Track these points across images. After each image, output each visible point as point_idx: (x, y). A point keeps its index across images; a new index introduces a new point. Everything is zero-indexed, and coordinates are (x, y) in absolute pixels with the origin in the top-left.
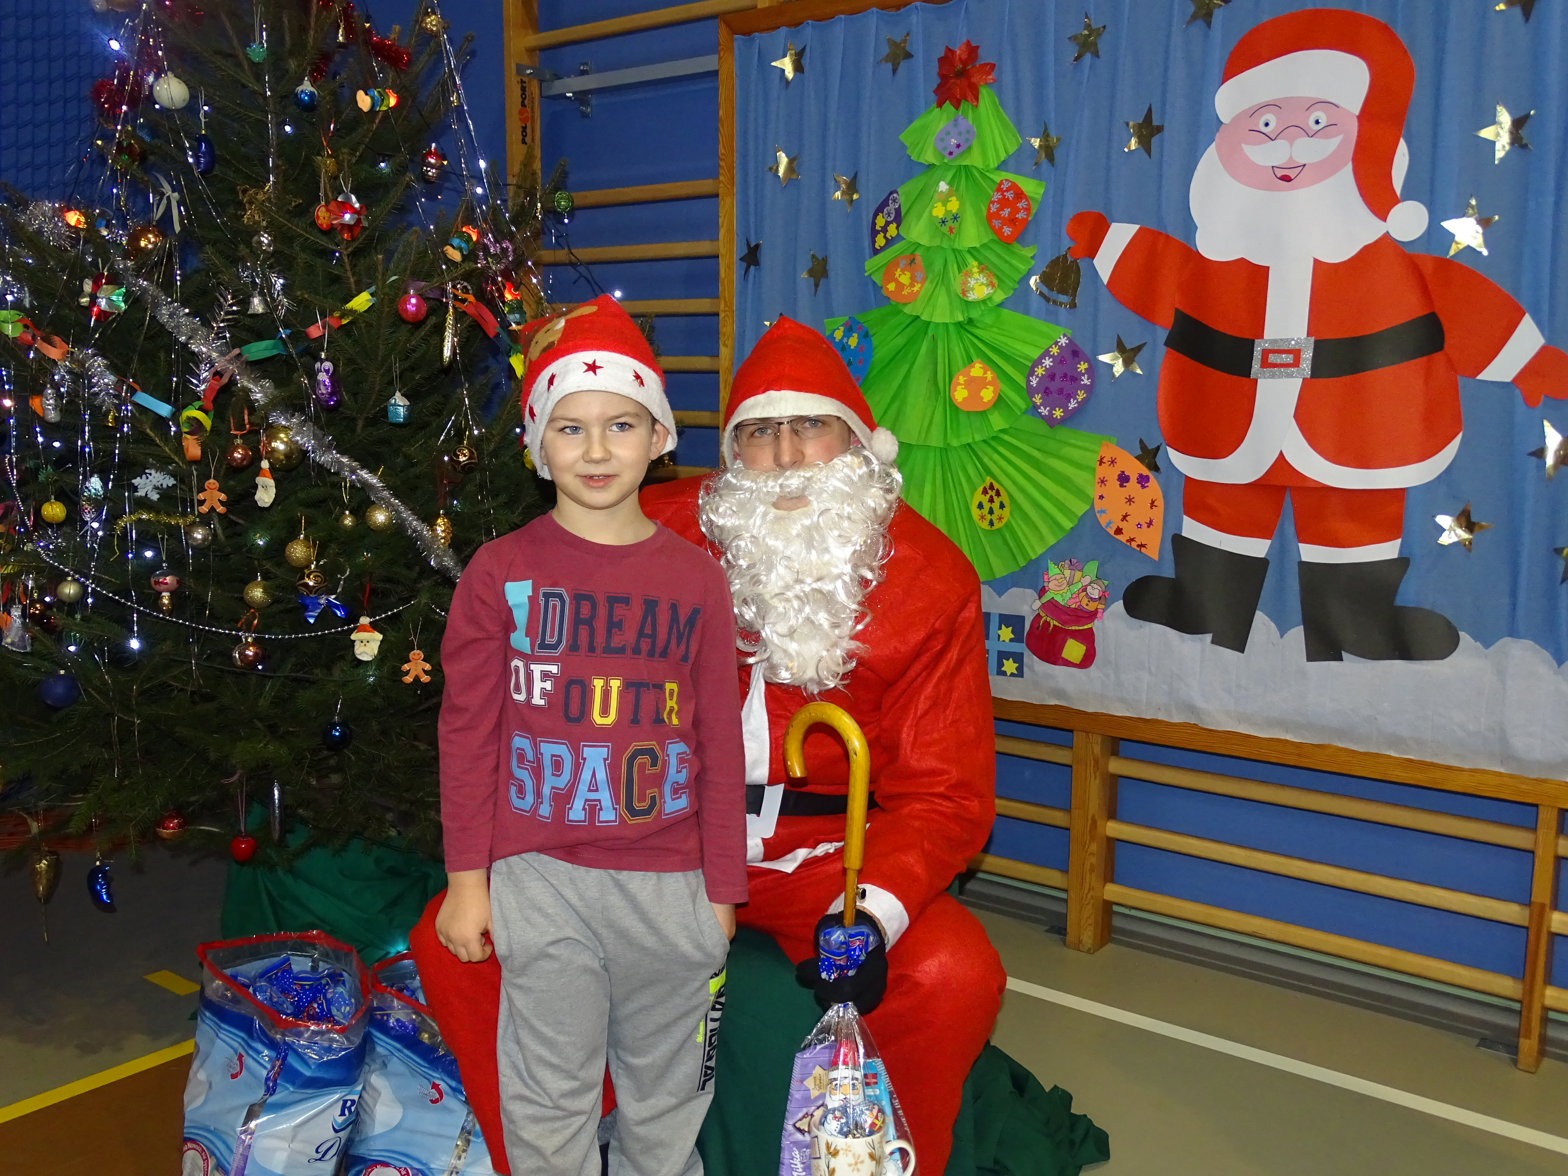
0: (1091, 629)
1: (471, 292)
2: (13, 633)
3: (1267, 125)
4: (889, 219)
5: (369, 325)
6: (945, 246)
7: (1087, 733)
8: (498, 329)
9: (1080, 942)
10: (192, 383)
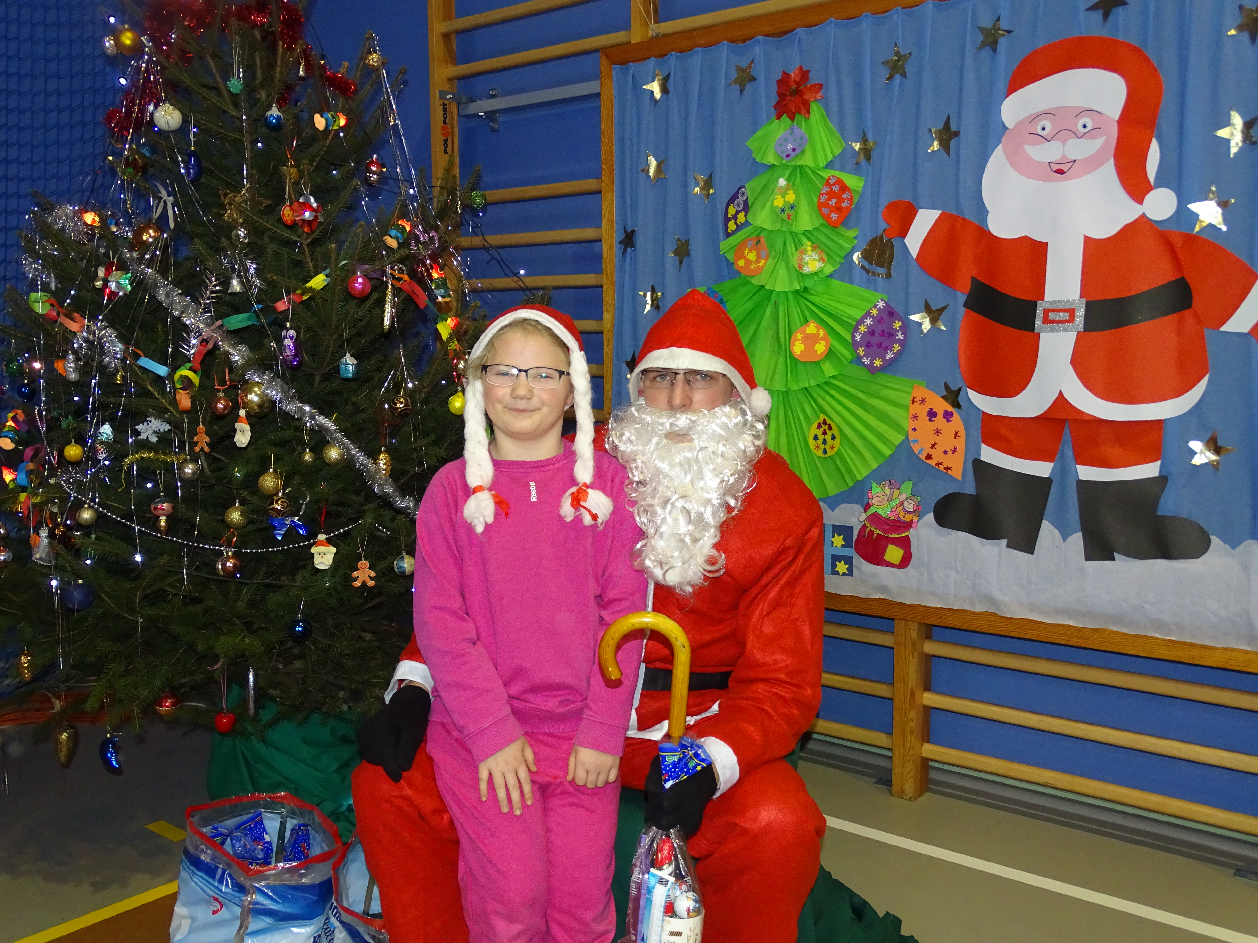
0: (908, 536)
1: (405, 272)
2: (41, 550)
3: (1043, 129)
4: (739, 209)
5: (324, 300)
6: (784, 229)
7: (906, 620)
8: (427, 302)
9: (903, 792)
10: (184, 348)
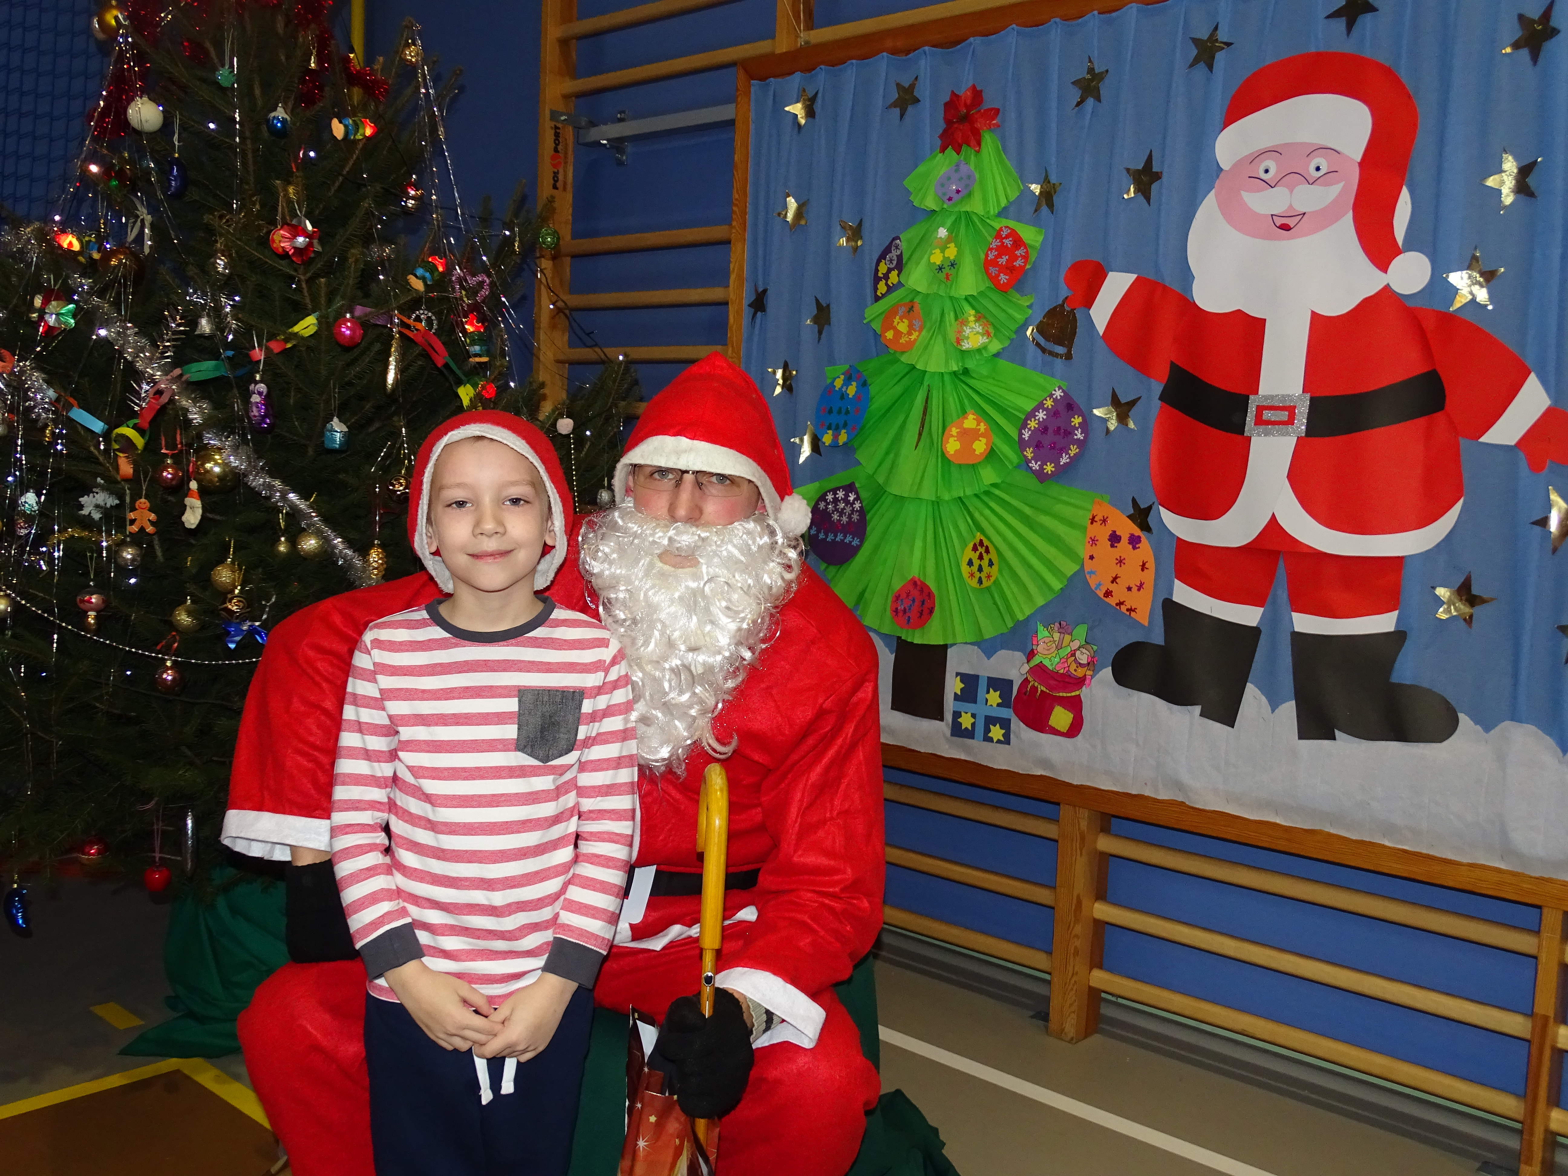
3: (1267, 171)
4: (892, 266)
5: (309, 348)
6: (942, 293)
7: (1075, 806)
8: (448, 359)
9: (1063, 1030)
10: (131, 401)
